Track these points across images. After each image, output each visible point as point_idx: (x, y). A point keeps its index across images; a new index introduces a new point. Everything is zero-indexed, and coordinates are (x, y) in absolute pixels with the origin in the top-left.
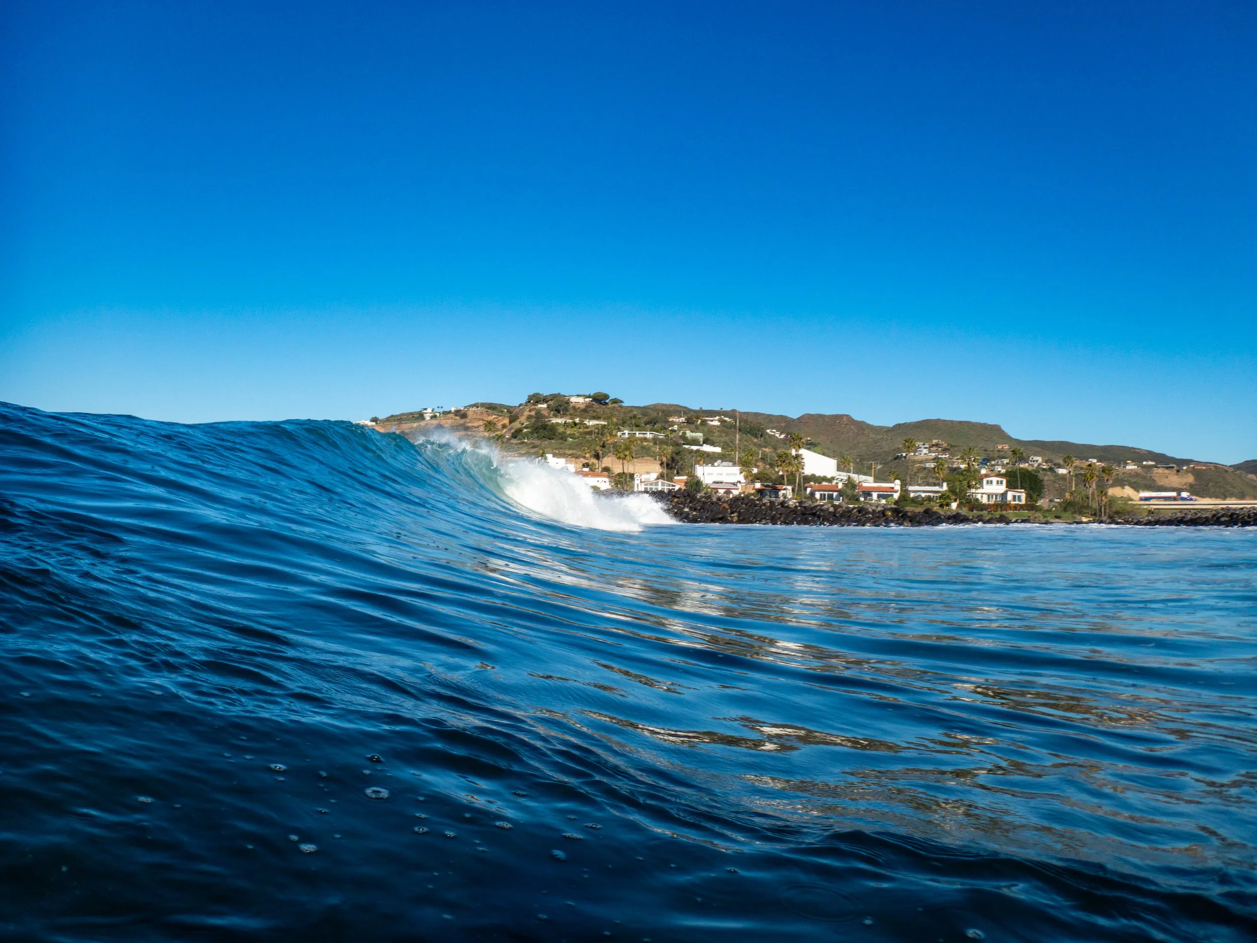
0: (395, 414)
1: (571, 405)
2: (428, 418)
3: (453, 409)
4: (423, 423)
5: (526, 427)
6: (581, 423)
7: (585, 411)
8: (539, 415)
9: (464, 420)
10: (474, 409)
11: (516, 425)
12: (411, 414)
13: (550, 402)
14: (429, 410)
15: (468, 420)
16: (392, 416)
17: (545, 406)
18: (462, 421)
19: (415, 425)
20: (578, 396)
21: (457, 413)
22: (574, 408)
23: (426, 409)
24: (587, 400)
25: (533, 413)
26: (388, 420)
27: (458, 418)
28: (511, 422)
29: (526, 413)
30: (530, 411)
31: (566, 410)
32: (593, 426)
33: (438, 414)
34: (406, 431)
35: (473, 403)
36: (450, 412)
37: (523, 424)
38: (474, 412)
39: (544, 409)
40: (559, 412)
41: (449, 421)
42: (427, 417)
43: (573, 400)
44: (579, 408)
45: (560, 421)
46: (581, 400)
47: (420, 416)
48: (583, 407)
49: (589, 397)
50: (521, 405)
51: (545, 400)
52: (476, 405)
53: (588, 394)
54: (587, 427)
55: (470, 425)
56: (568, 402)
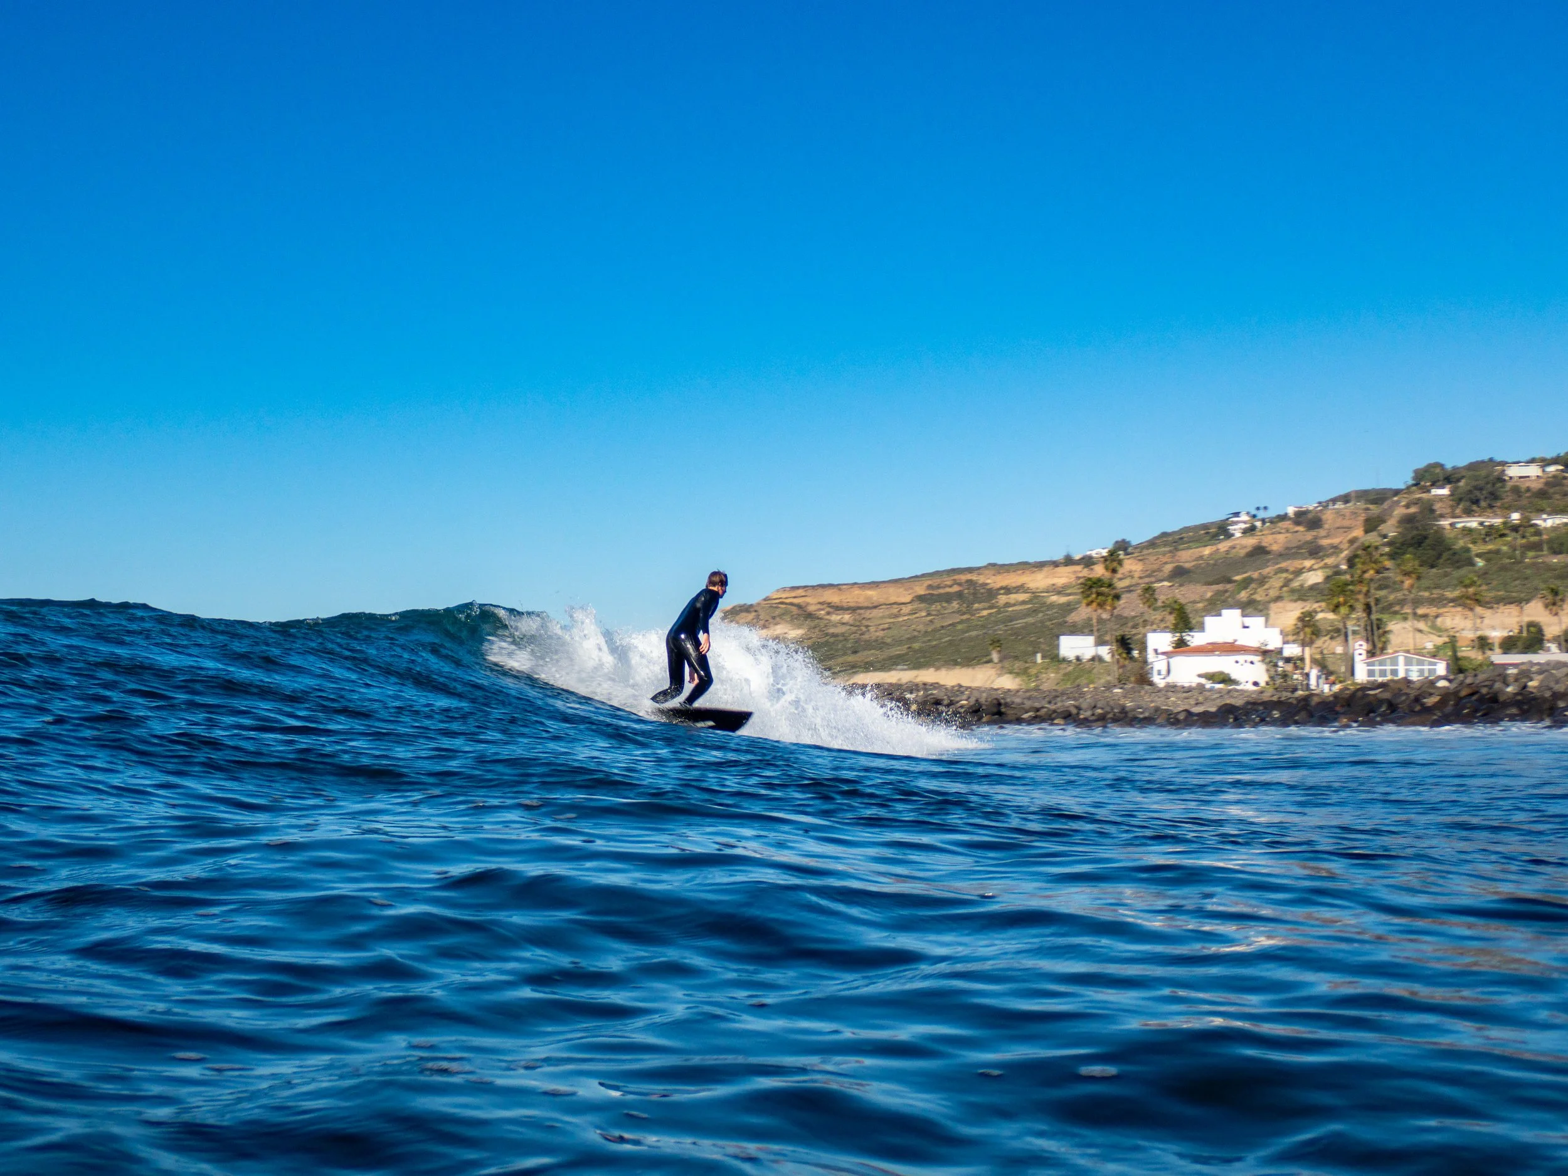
0: (1169, 530)
1: (1510, 484)
2: (1238, 534)
3: (1291, 511)
4: (1223, 546)
5: (1389, 544)
6: (1526, 524)
7: (1542, 494)
8: (1428, 509)
9: (1313, 533)
10: (1339, 505)
11: (1373, 538)
12: (1205, 527)
13: (1462, 483)
14: (1244, 517)
15: (1322, 533)
16: (1164, 534)
17: (1445, 492)
18: (1309, 536)
19: (1207, 551)
20: (1532, 461)
21: (1301, 517)
22: (1516, 490)
23: (1237, 514)
24: (1552, 469)
25: (1413, 510)
26: (1152, 544)
27: (1301, 528)
28: (1367, 532)
29: (1399, 511)
30: (1407, 506)
31: (1494, 496)
32: (1554, 529)
33: (1258, 524)
34: (1187, 565)
35: (1343, 492)
36: (1283, 518)
37: (1385, 536)
38: (1338, 512)
39: (1440, 498)
40: (1476, 502)
41: (1281, 538)
42: (1236, 530)
43: (1513, 472)
44: (1528, 489)
45: (1473, 523)
46: (1534, 471)
47: (1222, 530)
48: (1536, 486)
49: (1555, 461)
50: (1397, 492)
51: (1449, 479)
52: (1345, 499)
53: (1550, 454)
54: (1538, 532)
55: (1325, 542)
56: (1500, 479)
